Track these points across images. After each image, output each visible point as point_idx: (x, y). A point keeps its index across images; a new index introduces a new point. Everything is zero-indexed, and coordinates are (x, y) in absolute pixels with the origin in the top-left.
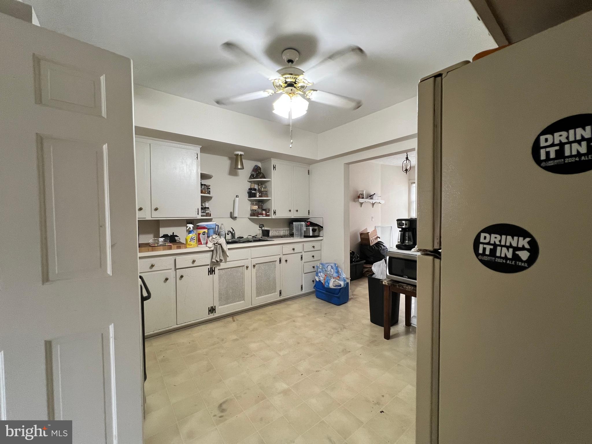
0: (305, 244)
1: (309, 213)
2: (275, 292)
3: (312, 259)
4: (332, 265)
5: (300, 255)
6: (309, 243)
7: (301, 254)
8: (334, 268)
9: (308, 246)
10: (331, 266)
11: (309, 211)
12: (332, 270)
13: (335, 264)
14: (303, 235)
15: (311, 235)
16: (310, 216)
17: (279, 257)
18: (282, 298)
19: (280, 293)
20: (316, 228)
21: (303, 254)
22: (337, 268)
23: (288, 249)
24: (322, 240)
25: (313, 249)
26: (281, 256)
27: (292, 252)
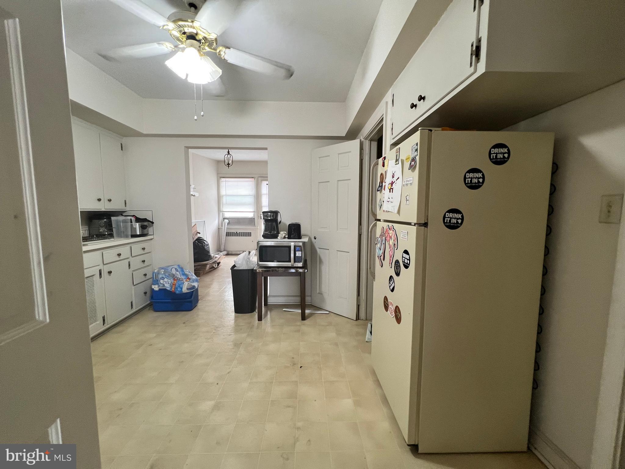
0: (133, 246)
1: (126, 203)
2: (95, 321)
3: (143, 265)
4: (176, 267)
5: (126, 262)
6: (137, 244)
7: (128, 260)
8: (179, 270)
9: (137, 249)
10: (176, 269)
11: (125, 201)
12: (178, 273)
13: (179, 266)
14: (130, 233)
15: (138, 233)
16: (127, 209)
17: (98, 268)
18: (107, 326)
19: (104, 320)
20: (146, 223)
21: (131, 260)
22: (182, 269)
23: (110, 255)
24: (152, 239)
25: (142, 252)
26: (101, 267)
27: (118, 259)
